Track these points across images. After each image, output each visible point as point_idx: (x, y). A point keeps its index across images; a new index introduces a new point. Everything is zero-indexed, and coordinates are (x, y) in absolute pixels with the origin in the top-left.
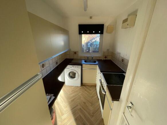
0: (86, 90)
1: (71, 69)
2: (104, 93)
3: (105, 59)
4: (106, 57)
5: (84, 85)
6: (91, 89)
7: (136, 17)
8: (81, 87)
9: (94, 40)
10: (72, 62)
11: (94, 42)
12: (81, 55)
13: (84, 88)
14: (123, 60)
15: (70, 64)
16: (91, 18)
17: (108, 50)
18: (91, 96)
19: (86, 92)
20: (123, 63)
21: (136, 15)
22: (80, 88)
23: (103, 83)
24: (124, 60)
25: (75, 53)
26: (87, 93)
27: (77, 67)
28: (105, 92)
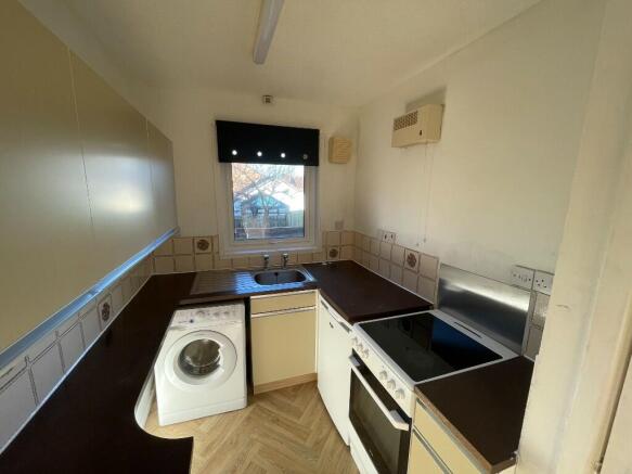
0: (276, 421)
1: (190, 327)
2: (405, 427)
3: (331, 260)
4: (334, 254)
5: (264, 396)
6: (296, 403)
7: (443, 111)
8: (251, 408)
9: (255, 192)
10: (193, 292)
11: (254, 198)
12: (229, 250)
13: (262, 409)
14: (412, 260)
15: (183, 302)
16: (268, 101)
17: (339, 225)
18: (309, 443)
19: (281, 430)
20: (415, 269)
21: (443, 106)
22: (249, 418)
23: (385, 373)
24: (417, 257)
25: (203, 244)
26: (288, 434)
27: (226, 313)
28: (408, 420)
